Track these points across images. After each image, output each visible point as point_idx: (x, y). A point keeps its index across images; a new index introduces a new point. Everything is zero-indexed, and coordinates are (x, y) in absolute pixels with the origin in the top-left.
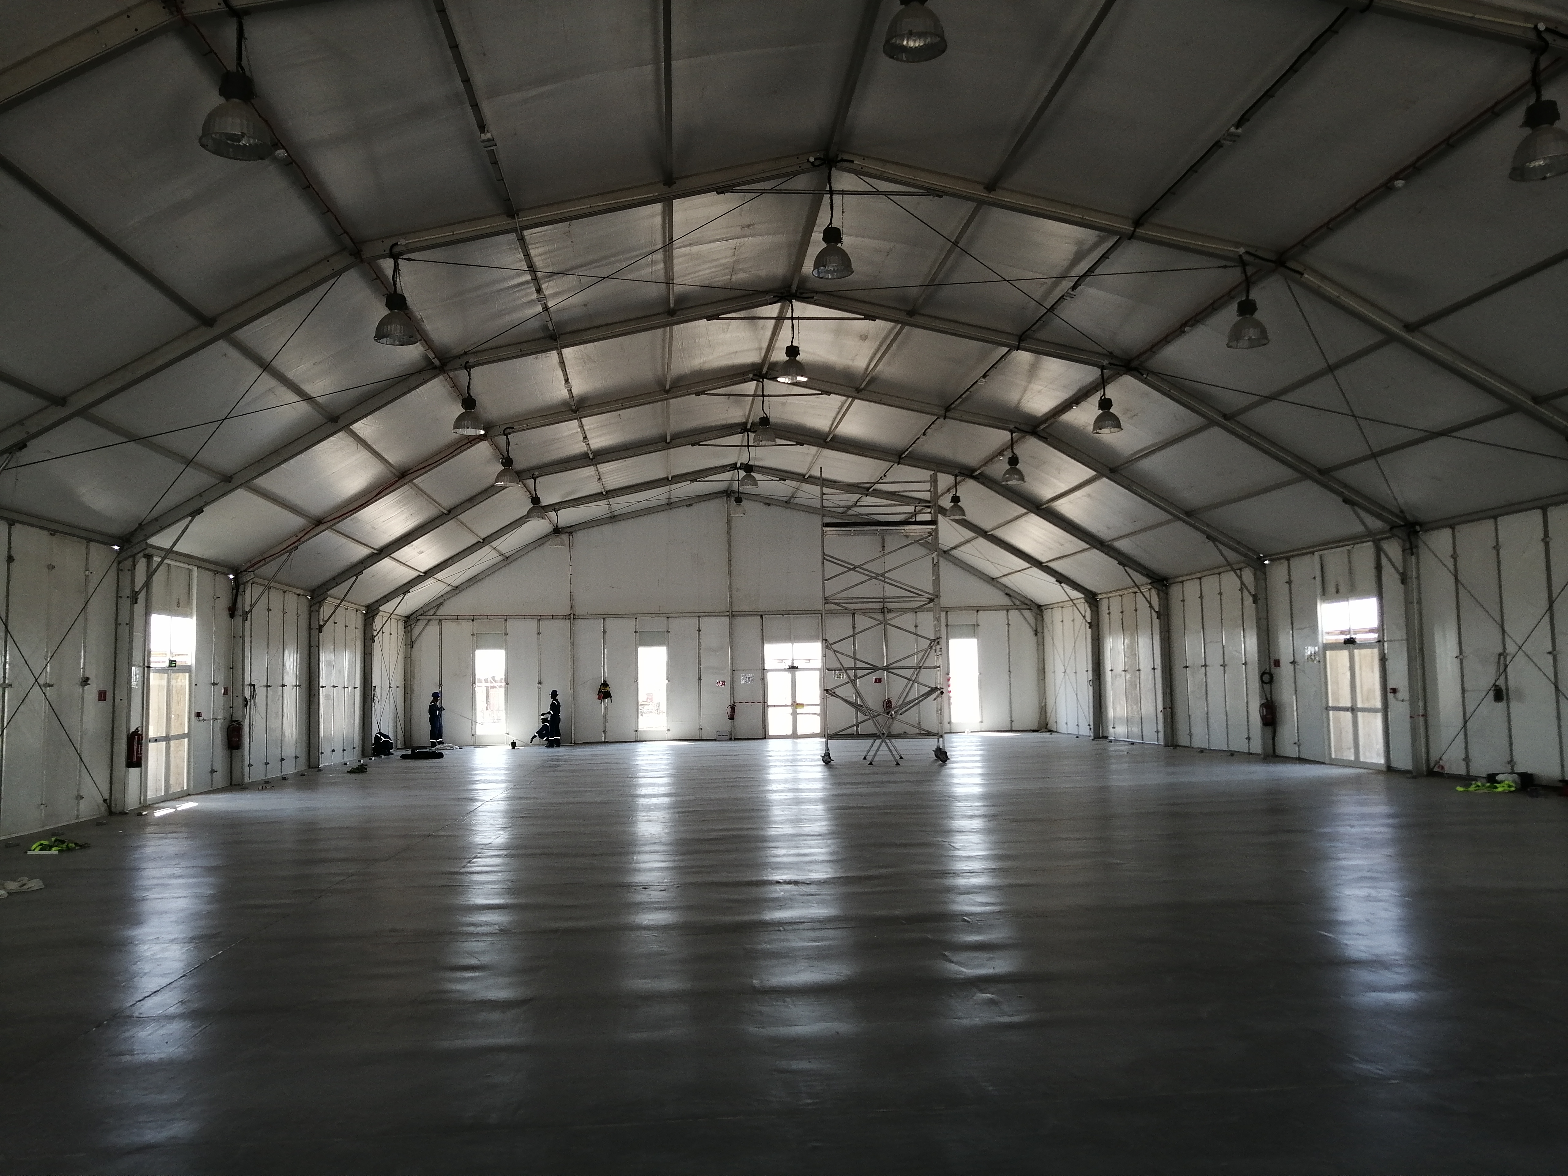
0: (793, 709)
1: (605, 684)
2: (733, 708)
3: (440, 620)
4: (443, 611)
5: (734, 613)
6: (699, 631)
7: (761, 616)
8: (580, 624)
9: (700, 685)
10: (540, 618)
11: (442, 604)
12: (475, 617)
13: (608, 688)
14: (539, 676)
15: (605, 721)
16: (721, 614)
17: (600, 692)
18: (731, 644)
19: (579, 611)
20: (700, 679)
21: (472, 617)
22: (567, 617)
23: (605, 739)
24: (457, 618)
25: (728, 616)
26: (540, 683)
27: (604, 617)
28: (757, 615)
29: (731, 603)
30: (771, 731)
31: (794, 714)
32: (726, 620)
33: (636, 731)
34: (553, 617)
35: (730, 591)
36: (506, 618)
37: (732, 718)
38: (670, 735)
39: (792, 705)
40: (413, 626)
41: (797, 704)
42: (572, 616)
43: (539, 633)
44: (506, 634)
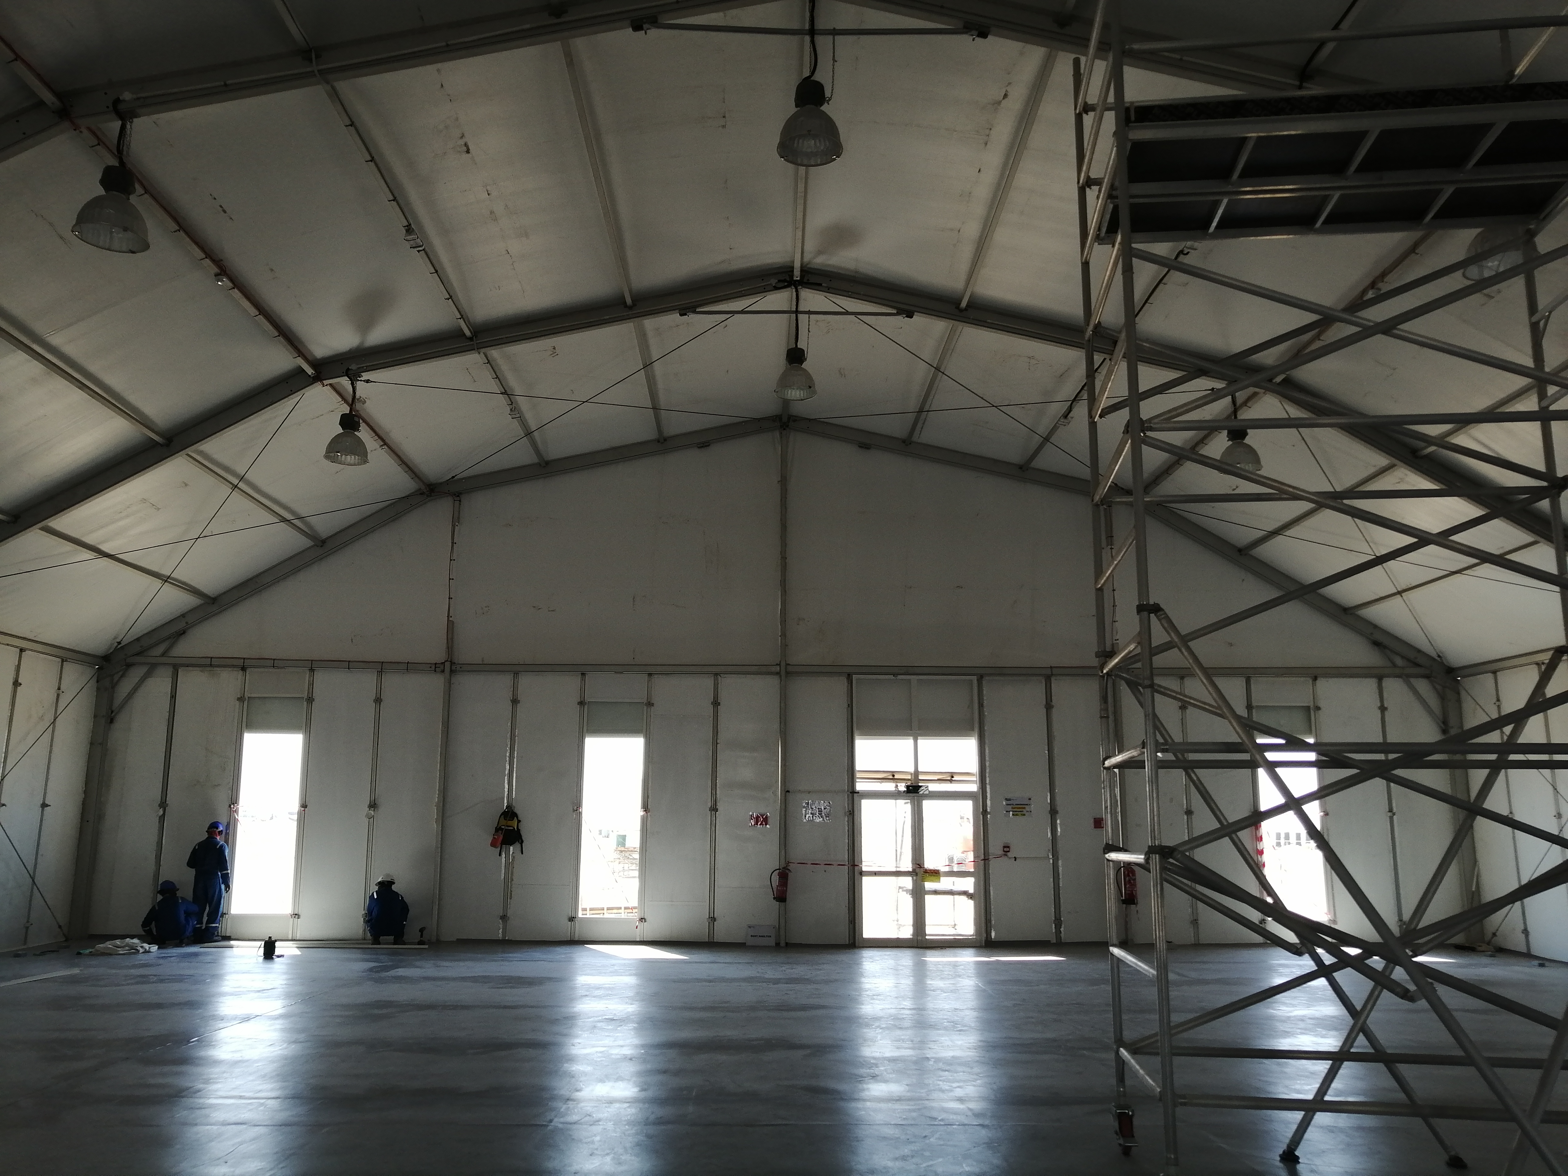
0: (915, 883)
1: (510, 814)
2: (784, 875)
3: (176, 668)
4: (184, 648)
5: (790, 669)
6: (716, 703)
7: (849, 677)
8: (467, 684)
9: (713, 825)
10: (381, 668)
11: (182, 633)
12: (247, 662)
13: (515, 823)
14: (373, 790)
15: (508, 894)
16: (761, 670)
17: (498, 829)
18: (784, 733)
19: (466, 654)
20: (714, 809)
21: (241, 662)
22: (436, 668)
23: (504, 933)
24: (210, 664)
25: (778, 673)
26: (373, 805)
27: (516, 670)
28: (840, 674)
29: (785, 646)
30: (869, 931)
31: (918, 895)
32: (772, 683)
33: (572, 919)
34: (408, 667)
35: (783, 621)
36: (312, 666)
37: (781, 897)
38: (648, 931)
39: (913, 873)
40: (116, 678)
41: (927, 872)
42: (448, 664)
43: (378, 700)
44: (310, 700)
